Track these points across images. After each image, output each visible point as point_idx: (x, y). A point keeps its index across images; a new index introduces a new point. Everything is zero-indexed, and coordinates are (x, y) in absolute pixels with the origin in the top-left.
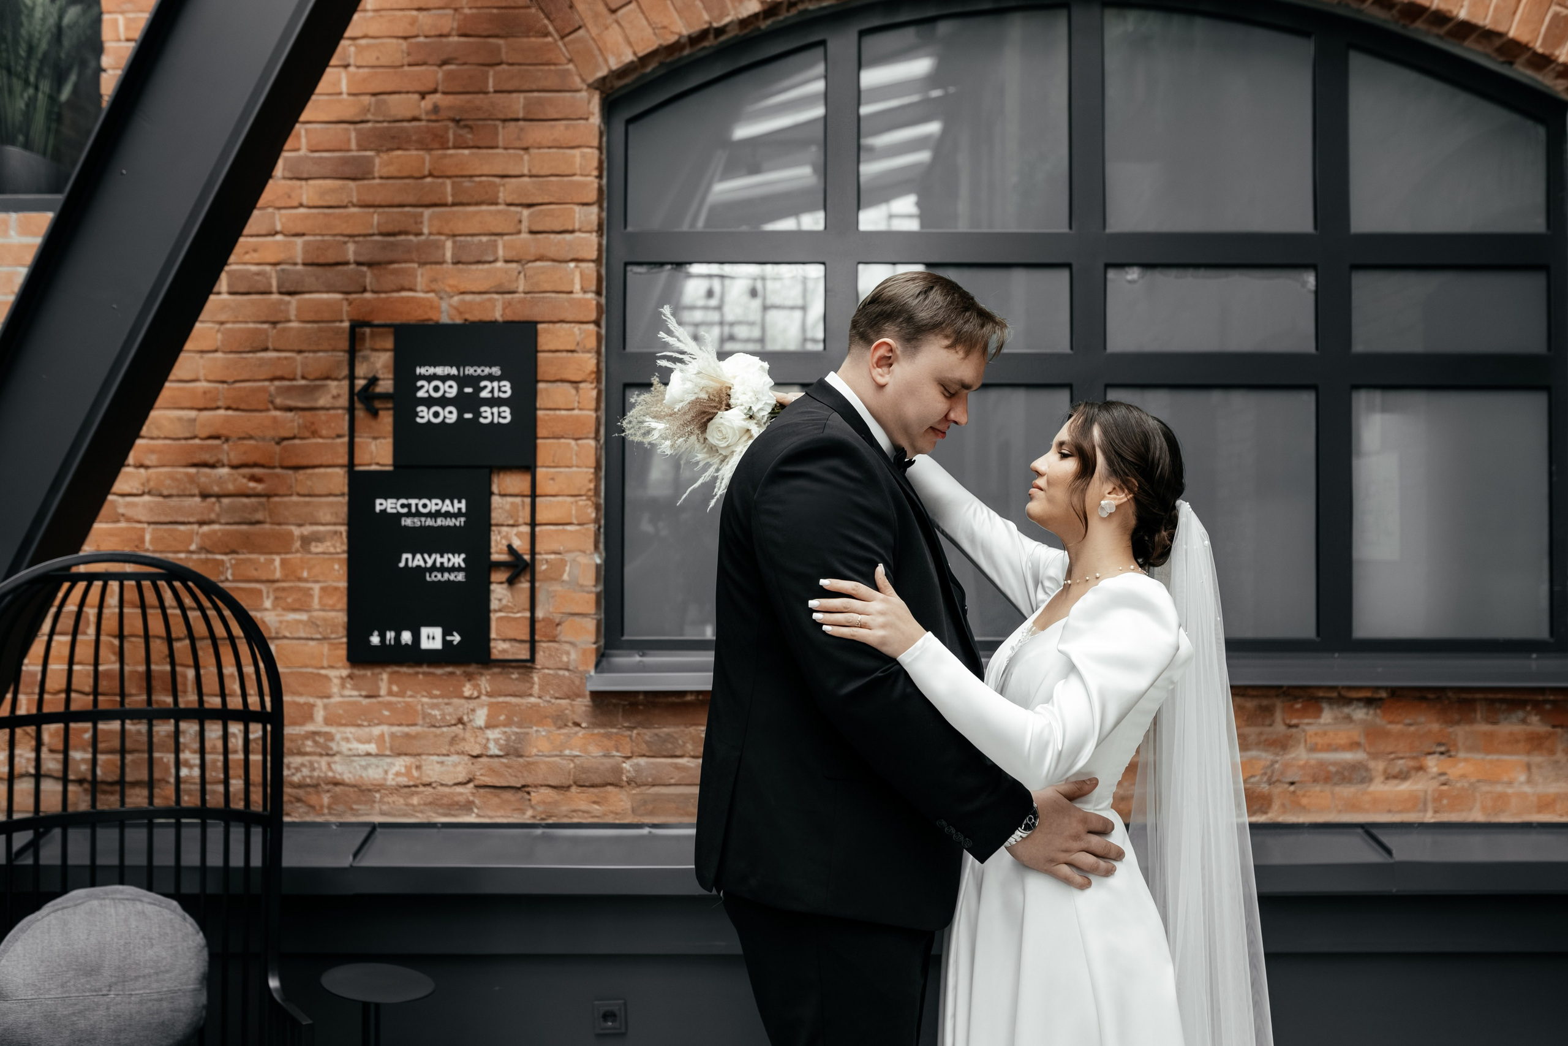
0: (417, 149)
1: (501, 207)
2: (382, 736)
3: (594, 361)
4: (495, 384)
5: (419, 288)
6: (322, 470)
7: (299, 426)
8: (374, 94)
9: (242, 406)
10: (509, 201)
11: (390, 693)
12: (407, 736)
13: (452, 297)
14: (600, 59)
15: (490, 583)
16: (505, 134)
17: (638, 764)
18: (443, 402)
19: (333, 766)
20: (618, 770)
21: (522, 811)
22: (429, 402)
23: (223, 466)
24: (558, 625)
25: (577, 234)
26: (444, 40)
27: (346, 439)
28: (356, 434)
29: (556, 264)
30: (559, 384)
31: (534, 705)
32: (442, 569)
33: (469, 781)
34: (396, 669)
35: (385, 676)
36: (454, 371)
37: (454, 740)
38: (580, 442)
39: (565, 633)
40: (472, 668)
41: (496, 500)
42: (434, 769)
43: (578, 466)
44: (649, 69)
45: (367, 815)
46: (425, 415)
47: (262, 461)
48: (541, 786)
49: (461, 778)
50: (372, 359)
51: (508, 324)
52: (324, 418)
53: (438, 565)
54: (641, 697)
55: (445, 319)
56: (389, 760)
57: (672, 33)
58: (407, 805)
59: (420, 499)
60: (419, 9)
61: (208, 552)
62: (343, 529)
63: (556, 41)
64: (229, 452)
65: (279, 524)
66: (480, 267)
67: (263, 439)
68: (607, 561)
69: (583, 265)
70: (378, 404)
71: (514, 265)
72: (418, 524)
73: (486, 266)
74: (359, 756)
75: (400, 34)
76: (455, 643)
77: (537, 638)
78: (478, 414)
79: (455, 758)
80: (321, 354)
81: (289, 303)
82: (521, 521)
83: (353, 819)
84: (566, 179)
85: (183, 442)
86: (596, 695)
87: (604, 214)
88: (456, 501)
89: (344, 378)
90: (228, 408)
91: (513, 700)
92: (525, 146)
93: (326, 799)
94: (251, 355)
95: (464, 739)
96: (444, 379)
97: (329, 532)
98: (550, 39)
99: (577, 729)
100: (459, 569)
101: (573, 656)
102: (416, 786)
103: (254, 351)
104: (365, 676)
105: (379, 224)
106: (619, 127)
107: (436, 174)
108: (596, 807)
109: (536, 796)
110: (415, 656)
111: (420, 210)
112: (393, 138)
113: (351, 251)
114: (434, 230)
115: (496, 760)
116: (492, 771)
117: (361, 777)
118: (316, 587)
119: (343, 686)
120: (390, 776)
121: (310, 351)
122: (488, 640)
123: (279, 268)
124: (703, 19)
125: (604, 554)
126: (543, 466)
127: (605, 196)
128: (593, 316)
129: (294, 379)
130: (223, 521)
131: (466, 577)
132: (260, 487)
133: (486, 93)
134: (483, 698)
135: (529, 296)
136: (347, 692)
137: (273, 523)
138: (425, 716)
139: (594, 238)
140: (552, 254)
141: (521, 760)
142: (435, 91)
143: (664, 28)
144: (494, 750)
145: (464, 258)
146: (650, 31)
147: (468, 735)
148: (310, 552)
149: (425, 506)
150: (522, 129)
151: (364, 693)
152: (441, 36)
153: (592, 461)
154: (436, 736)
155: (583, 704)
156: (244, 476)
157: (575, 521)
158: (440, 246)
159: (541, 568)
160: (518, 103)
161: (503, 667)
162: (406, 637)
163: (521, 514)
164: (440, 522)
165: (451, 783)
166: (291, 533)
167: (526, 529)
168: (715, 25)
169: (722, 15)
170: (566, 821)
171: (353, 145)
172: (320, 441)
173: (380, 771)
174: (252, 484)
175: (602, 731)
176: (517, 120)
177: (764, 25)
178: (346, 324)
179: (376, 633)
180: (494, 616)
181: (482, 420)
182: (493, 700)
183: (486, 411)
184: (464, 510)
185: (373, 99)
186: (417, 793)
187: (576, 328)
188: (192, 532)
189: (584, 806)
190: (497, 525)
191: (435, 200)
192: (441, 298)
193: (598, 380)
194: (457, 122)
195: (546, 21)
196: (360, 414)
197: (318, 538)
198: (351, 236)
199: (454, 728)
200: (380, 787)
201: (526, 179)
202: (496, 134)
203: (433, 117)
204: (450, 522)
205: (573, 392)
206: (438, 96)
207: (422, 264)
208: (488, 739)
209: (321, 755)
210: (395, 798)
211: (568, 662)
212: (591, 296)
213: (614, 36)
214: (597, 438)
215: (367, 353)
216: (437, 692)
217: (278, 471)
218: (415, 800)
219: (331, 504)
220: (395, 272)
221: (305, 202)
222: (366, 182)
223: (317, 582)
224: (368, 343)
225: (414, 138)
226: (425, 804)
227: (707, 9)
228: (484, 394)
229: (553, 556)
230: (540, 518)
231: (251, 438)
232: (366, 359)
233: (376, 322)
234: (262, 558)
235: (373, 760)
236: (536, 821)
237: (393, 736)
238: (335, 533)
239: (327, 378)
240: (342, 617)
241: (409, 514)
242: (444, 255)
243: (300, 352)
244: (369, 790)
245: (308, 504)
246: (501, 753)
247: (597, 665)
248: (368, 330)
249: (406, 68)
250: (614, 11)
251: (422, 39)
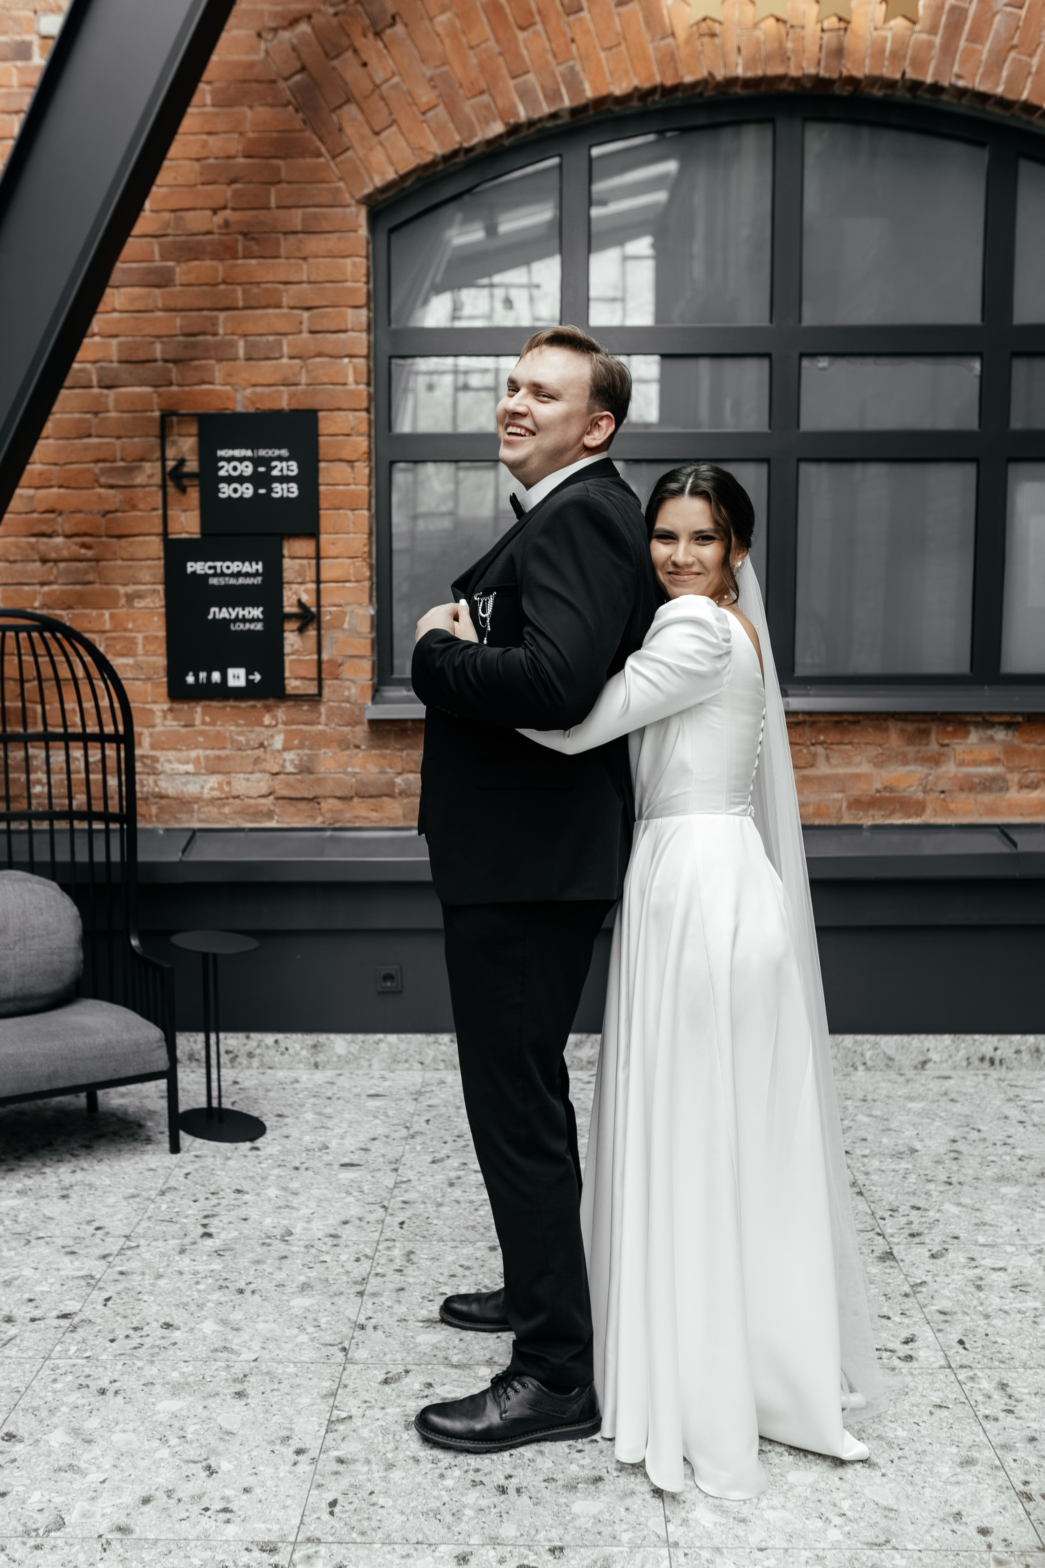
0: (212, 259)
1: (285, 310)
2: (198, 758)
3: (366, 443)
4: (284, 464)
5: (217, 381)
6: (141, 538)
7: (121, 502)
8: (173, 211)
9: (73, 485)
10: (291, 304)
11: (204, 723)
12: (219, 758)
13: (244, 389)
14: (367, 178)
15: (283, 631)
16: (286, 245)
17: (408, 779)
18: (241, 479)
19: (160, 783)
20: (392, 784)
21: (314, 818)
22: (229, 480)
23: (58, 535)
24: (340, 665)
25: (350, 334)
26: (231, 161)
27: (160, 512)
28: (169, 507)
29: (332, 360)
30: (337, 463)
31: (322, 732)
32: (244, 620)
33: (270, 794)
34: (207, 703)
35: (199, 709)
36: (249, 453)
37: (257, 761)
38: (357, 512)
39: (346, 671)
40: (270, 702)
41: (287, 562)
42: (242, 784)
43: (355, 533)
44: (408, 183)
45: (189, 822)
46: (226, 491)
47: (90, 531)
48: (330, 797)
49: (264, 791)
50: (180, 444)
51: (294, 412)
52: (141, 494)
53: (240, 616)
54: (410, 724)
55: (240, 409)
56: (204, 778)
57: (429, 153)
58: (220, 813)
59: (224, 561)
60: (210, 133)
61: (49, 608)
62: (161, 588)
63: (328, 161)
64: (63, 524)
65: (107, 584)
66: (269, 363)
67: (91, 512)
68: (379, 612)
69: (355, 360)
70: (186, 482)
71: (297, 361)
72: (223, 583)
73: (274, 362)
74: (179, 774)
75: (193, 156)
76: (256, 681)
77: (323, 676)
78: (270, 490)
79: (258, 776)
80: (136, 440)
81: (107, 396)
82: (308, 579)
83: (177, 826)
84: (339, 285)
85: (24, 516)
86: (373, 723)
87: (372, 315)
88: (254, 564)
89: (157, 460)
90: (60, 487)
91: (304, 728)
92: (303, 255)
93: (154, 810)
94: (77, 441)
95: (265, 760)
96: (241, 460)
97: (148, 590)
98: (322, 160)
99: (357, 751)
100: (258, 620)
101: (353, 691)
102: (227, 798)
103: (80, 437)
104: (182, 710)
105: (181, 327)
106: (383, 237)
107: (229, 281)
108: (374, 814)
109: (326, 805)
110: (223, 692)
111: (215, 313)
112: (190, 249)
113: (158, 350)
114: (229, 331)
115: (292, 777)
116: (288, 785)
117: (182, 792)
118: (140, 637)
119: (165, 718)
120: (206, 791)
121: (127, 437)
122: (282, 678)
123: (98, 365)
124: (455, 140)
125: (376, 606)
126: (326, 533)
127: (372, 298)
128: (365, 405)
129: (114, 461)
130: (60, 581)
131: (264, 626)
132: (89, 553)
133: (269, 209)
134: (280, 726)
135: (311, 388)
136: (168, 723)
137: (101, 583)
138: (233, 741)
139: (364, 336)
140: (328, 350)
141: (312, 776)
142: (224, 208)
143: (421, 148)
144: (290, 768)
145: (255, 356)
146: (409, 151)
147: (268, 756)
148: (133, 607)
149: (228, 568)
150: (301, 241)
151: (182, 723)
152: (229, 157)
153: (366, 529)
154: (242, 757)
155: (362, 730)
156: (76, 544)
157: (353, 579)
158: (233, 345)
159: (326, 618)
160: (296, 218)
161: (296, 701)
162: (216, 676)
163: (308, 573)
164: (241, 581)
165: (255, 795)
166: (117, 592)
167: (313, 586)
168: (466, 145)
169: (471, 137)
170: (350, 825)
171: (157, 257)
172: (139, 513)
173: (198, 786)
174: (83, 551)
175: (378, 752)
176: (295, 233)
177: (507, 142)
178: (157, 414)
179: (191, 674)
180: (287, 659)
181: (274, 495)
182: (289, 728)
183: (277, 487)
184: (261, 571)
185: (172, 215)
186: (228, 804)
187: (351, 415)
188: (35, 592)
189: (363, 813)
190: (289, 583)
191: (229, 304)
192: (236, 390)
193: (370, 459)
194: (245, 235)
195: (319, 144)
196: (171, 490)
197: (139, 595)
198: (158, 337)
199: (256, 751)
200: (198, 799)
201: (305, 286)
202: (278, 245)
203: (224, 231)
204: (249, 581)
205: (349, 470)
206: (227, 213)
207: (220, 360)
208: (285, 760)
209: (149, 774)
210: (210, 808)
211: (349, 697)
212: (362, 387)
213: (378, 156)
214: (369, 509)
215: (175, 438)
216: (241, 722)
217: (104, 539)
218: (227, 810)
219: (149, 567)
220: (197, 368)
221: (117, 307)
222: (169, 289)
223: (140, 631)
224: (175, 430)
225: (209, 249)
226: (235, 813)
227: (459, 130)
228: (275, 473)
229: (334, 609)
230: (324, 576)
231: (80, 511)
232: (174, 443)
233: (182, 411)
234: (94, 613)
235: (191, 778)
236: (325, 826)
237: (207, 758)
238: (154, 591)
239: (143, 460)
240: (161, 661)
241: (215, 575)
242: (237, 352)
243: (119, 437)
244: (189, 802)
245: (130, 567)
246: (295, 771)
247: (373, 698)
248: (175, 419)
249: (200, 187)
250: (377, 134)
251: (212, 161)
